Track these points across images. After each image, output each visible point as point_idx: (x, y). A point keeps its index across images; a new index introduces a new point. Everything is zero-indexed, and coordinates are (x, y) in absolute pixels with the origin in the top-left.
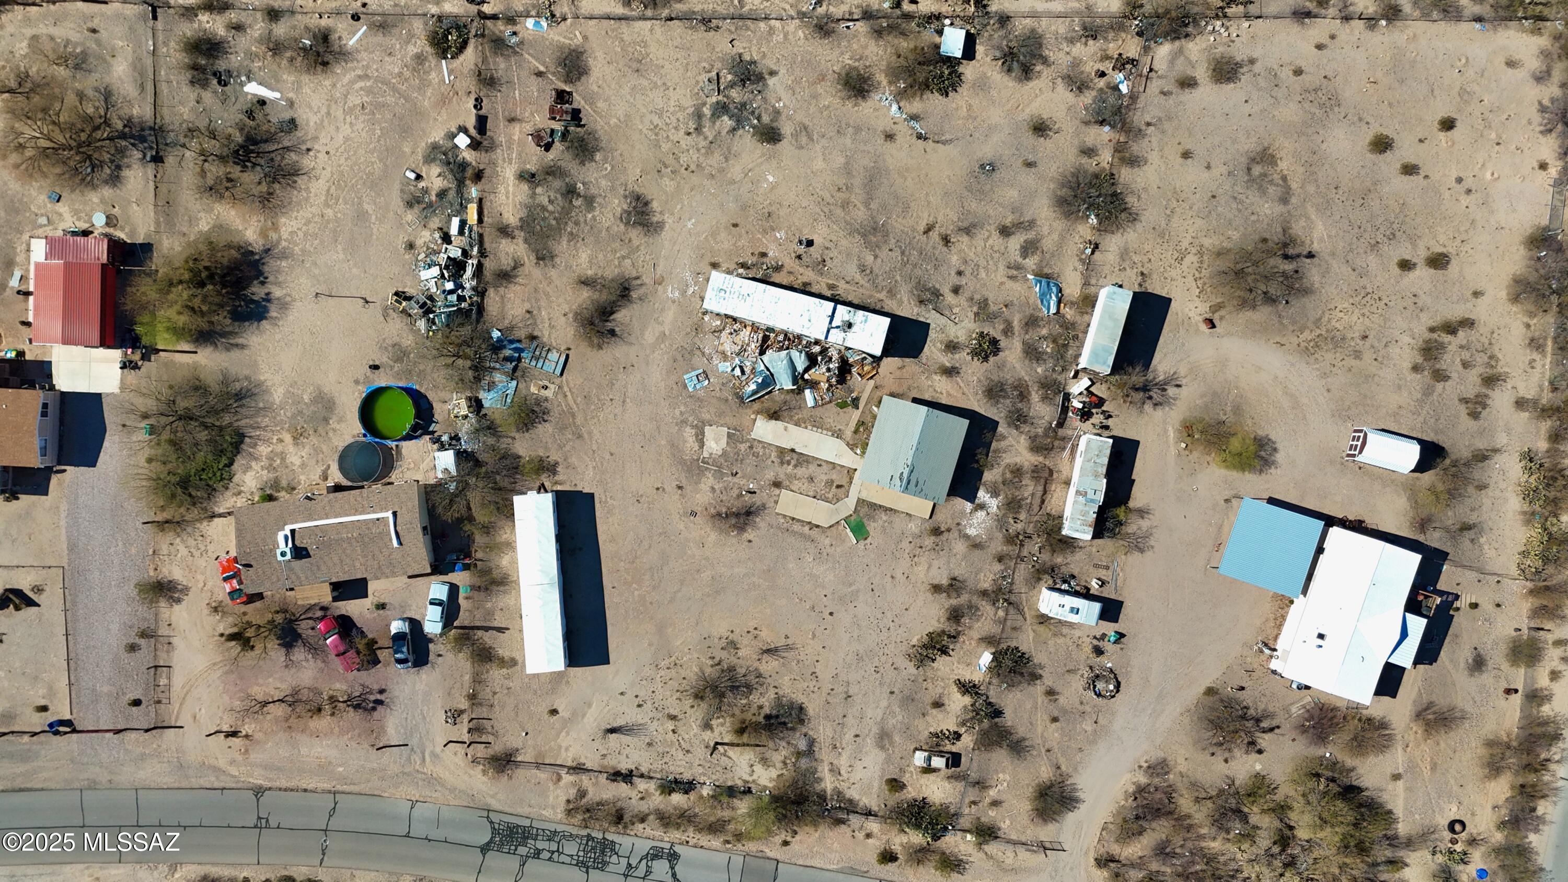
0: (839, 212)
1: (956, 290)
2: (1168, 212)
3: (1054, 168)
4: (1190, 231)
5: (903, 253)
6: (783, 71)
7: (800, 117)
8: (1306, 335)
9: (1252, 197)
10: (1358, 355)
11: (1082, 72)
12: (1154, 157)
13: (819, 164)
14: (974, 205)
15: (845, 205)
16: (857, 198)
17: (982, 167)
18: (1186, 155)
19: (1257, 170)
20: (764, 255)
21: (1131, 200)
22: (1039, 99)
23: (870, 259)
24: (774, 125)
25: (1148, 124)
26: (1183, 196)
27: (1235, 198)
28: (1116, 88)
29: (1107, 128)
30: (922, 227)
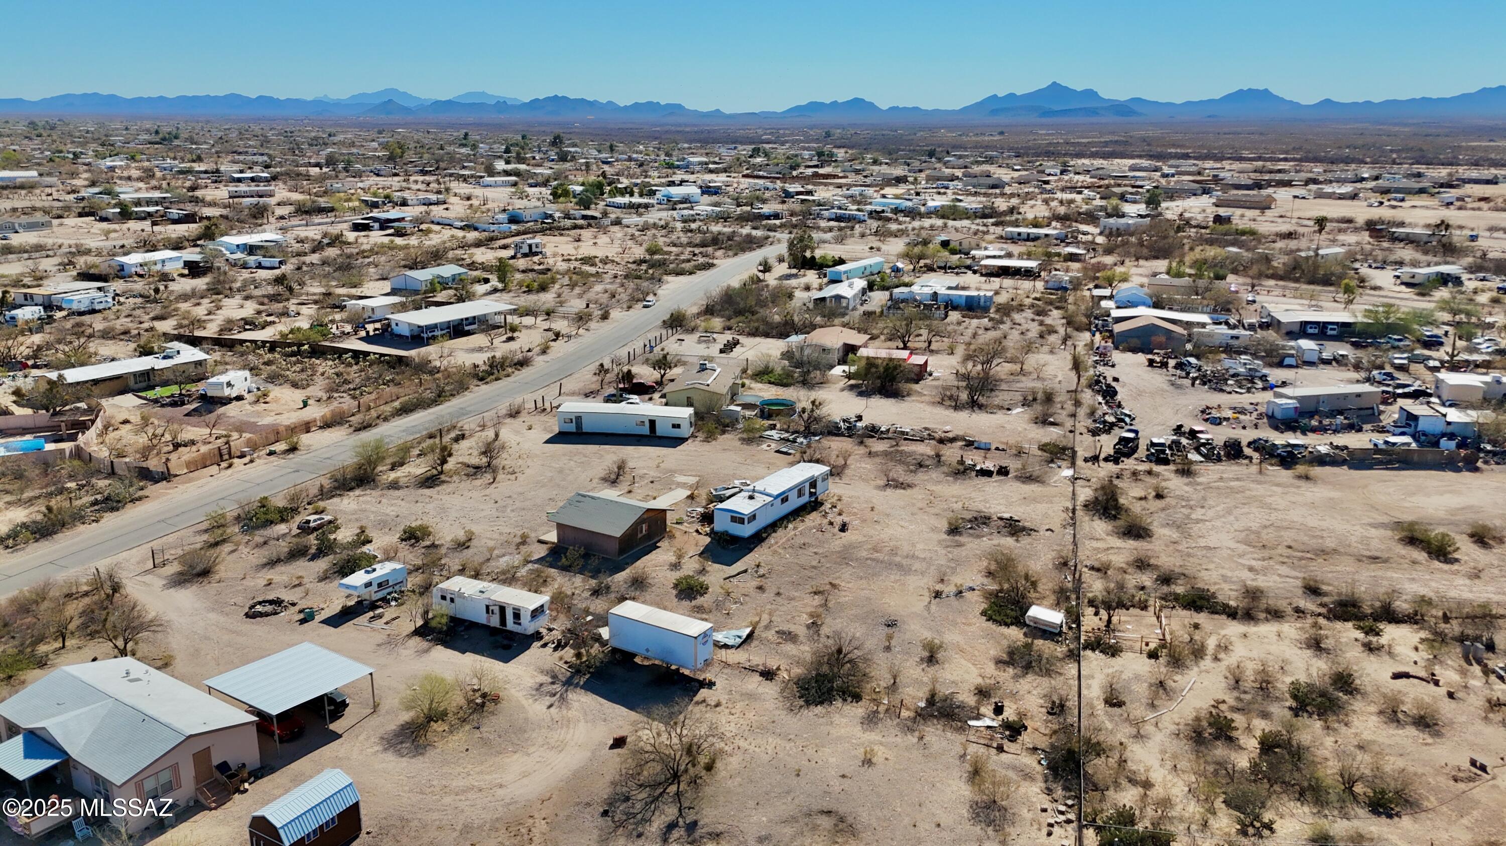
0: (868, 546)
2: (792, 737)
4: (757, 749)
5: (814, 567)
7: (969, 546)
9: (783, 808)
11: (1004, 698)
13: (920, 546)
14: (851, 612)
15: (875, 550)
17: (895, 621)
18: (868, 762)
19: (825, 821)
20: (840, 514)
21: (819, 709)
22: (971, 666)
23: (815, 550)
25: (921, 738)
26: (810, 751)
27: (788, 793)
28: (978, 717)
29: (922, 704)
30: (839, 583)
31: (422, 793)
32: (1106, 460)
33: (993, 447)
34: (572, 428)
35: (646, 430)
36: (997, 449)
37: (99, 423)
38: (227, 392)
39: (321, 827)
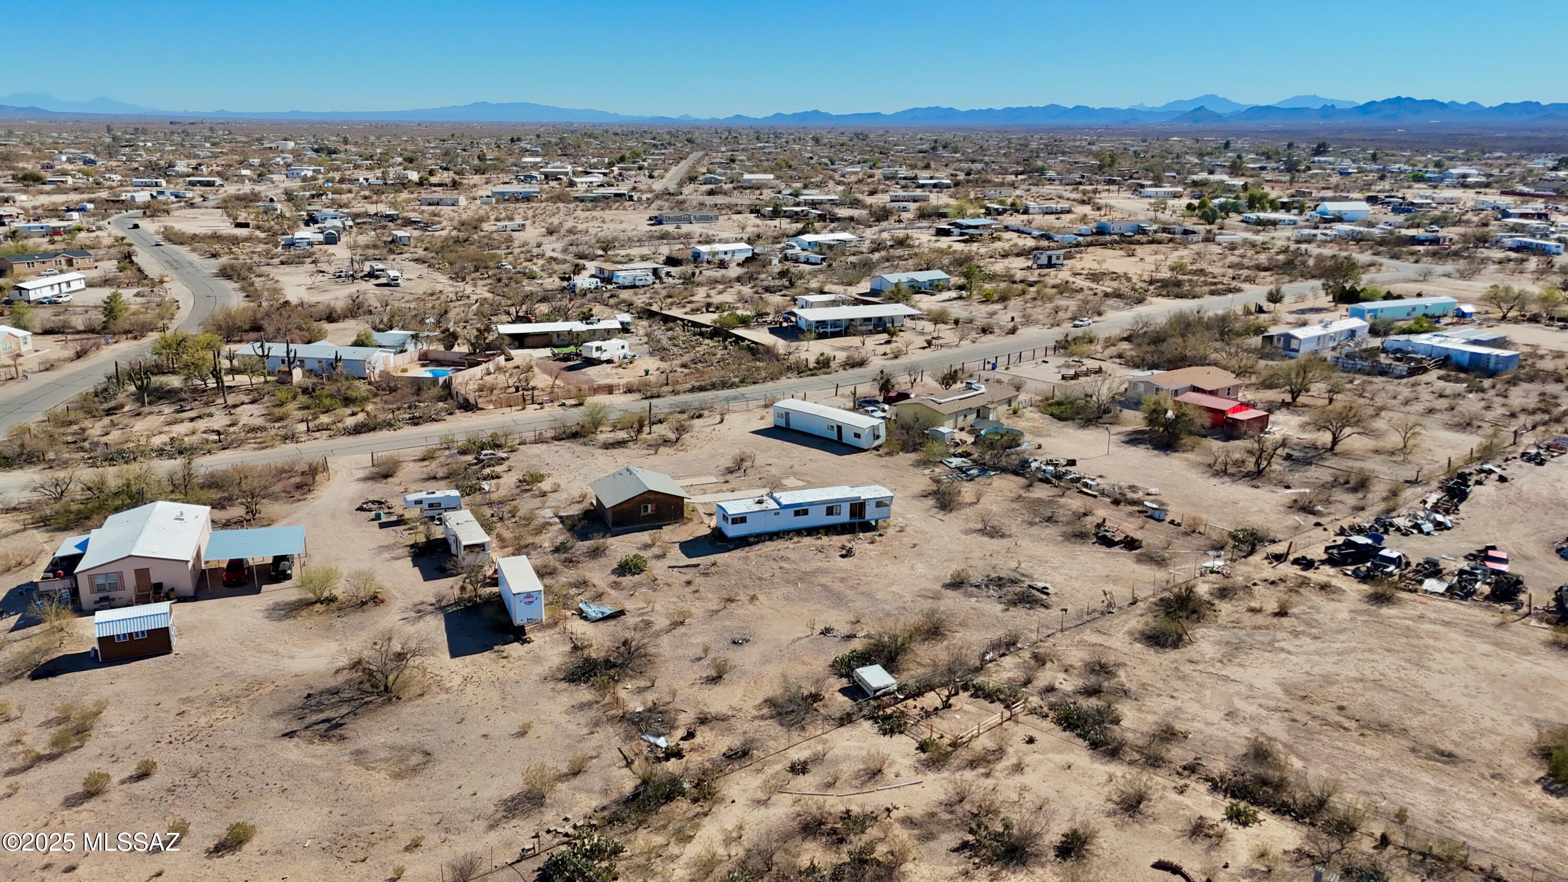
0: (843, 575)
1: (689, 583)
2: (510, 697)
3: (671, 669)
4: (471, 696)
5: (762, 579)
6: (1000, 614)
8: (268, 690)
9: (408, 739)
10: (188, 700)
11: (712, 729)
12: (563, 719)
13: (894, 588)
14: (727, 623)
15: (842, 580)
16: (837, 586)
17: (747, 641)
18: (522, 734)
19: (416, 759)
20: (872, 542)
21: (564, 685)
22: (739, 696)
23: (785, 565)
24: (961, 590)
25: (592, 733)
26: (501, 711)
27: (429, 731)
28: (663, 735)
29: (640, 710)
30: (761, 598)
31: (241, 644)
32: (1296, 562)
33: (1168, 519)
34: (782, 423)
35: (834, 435)
36: (1172, 522)
37: (491, 366)
38: (595, 355)
39: (131, 634)
